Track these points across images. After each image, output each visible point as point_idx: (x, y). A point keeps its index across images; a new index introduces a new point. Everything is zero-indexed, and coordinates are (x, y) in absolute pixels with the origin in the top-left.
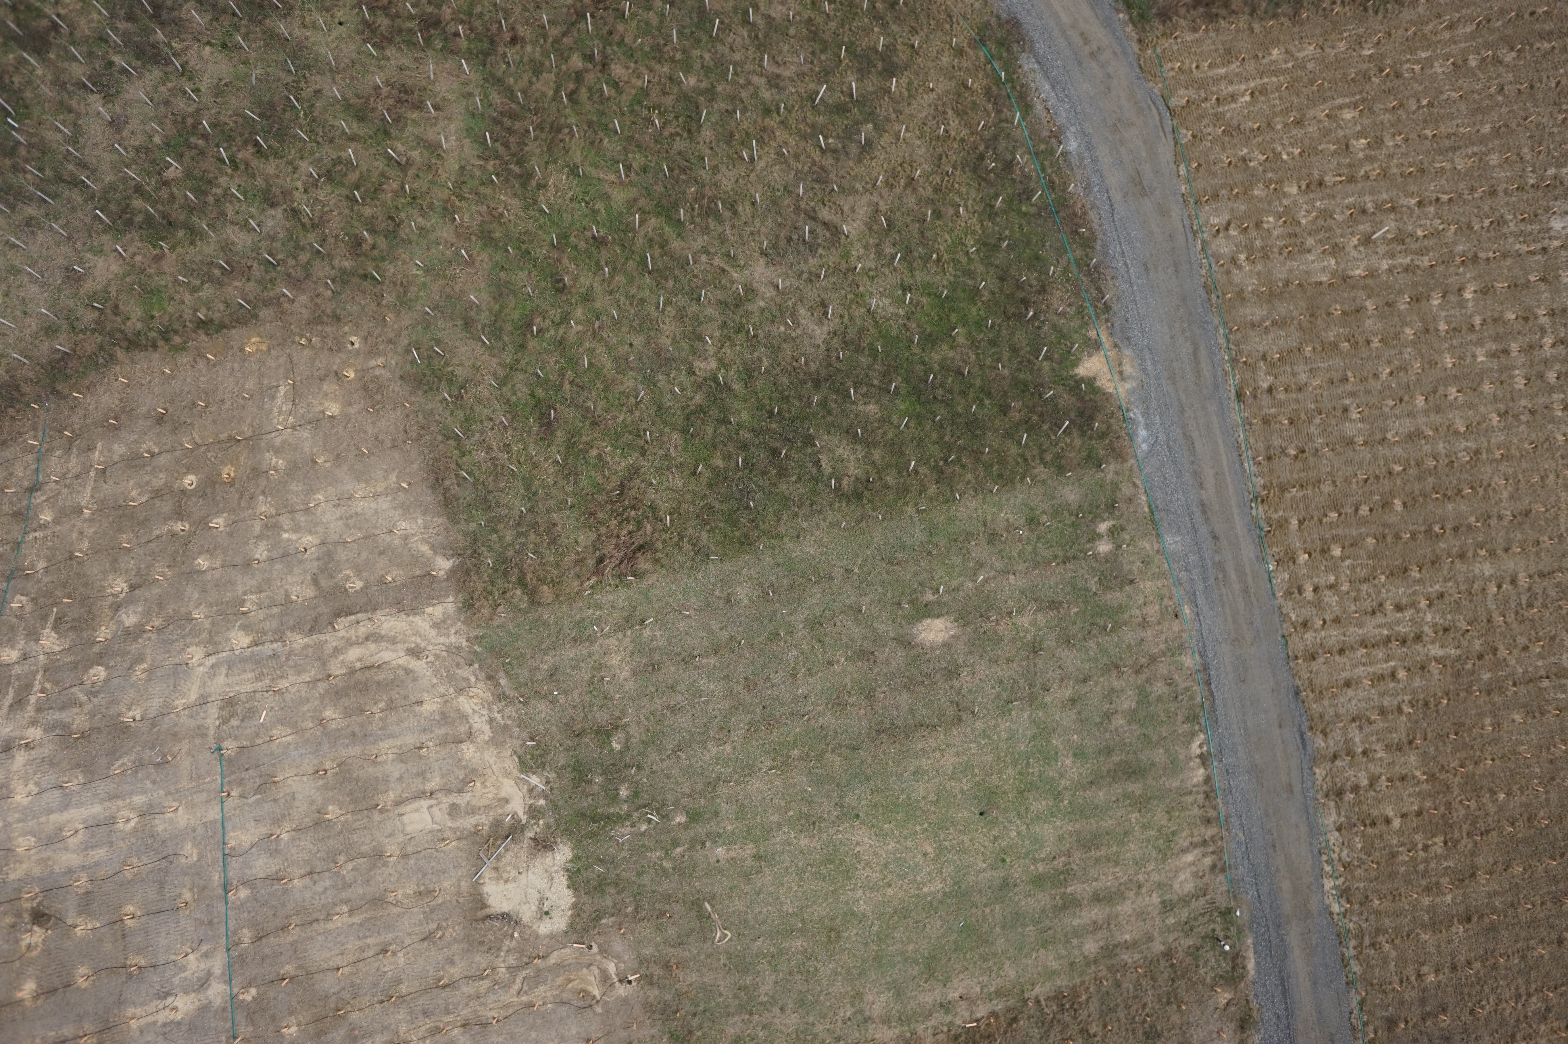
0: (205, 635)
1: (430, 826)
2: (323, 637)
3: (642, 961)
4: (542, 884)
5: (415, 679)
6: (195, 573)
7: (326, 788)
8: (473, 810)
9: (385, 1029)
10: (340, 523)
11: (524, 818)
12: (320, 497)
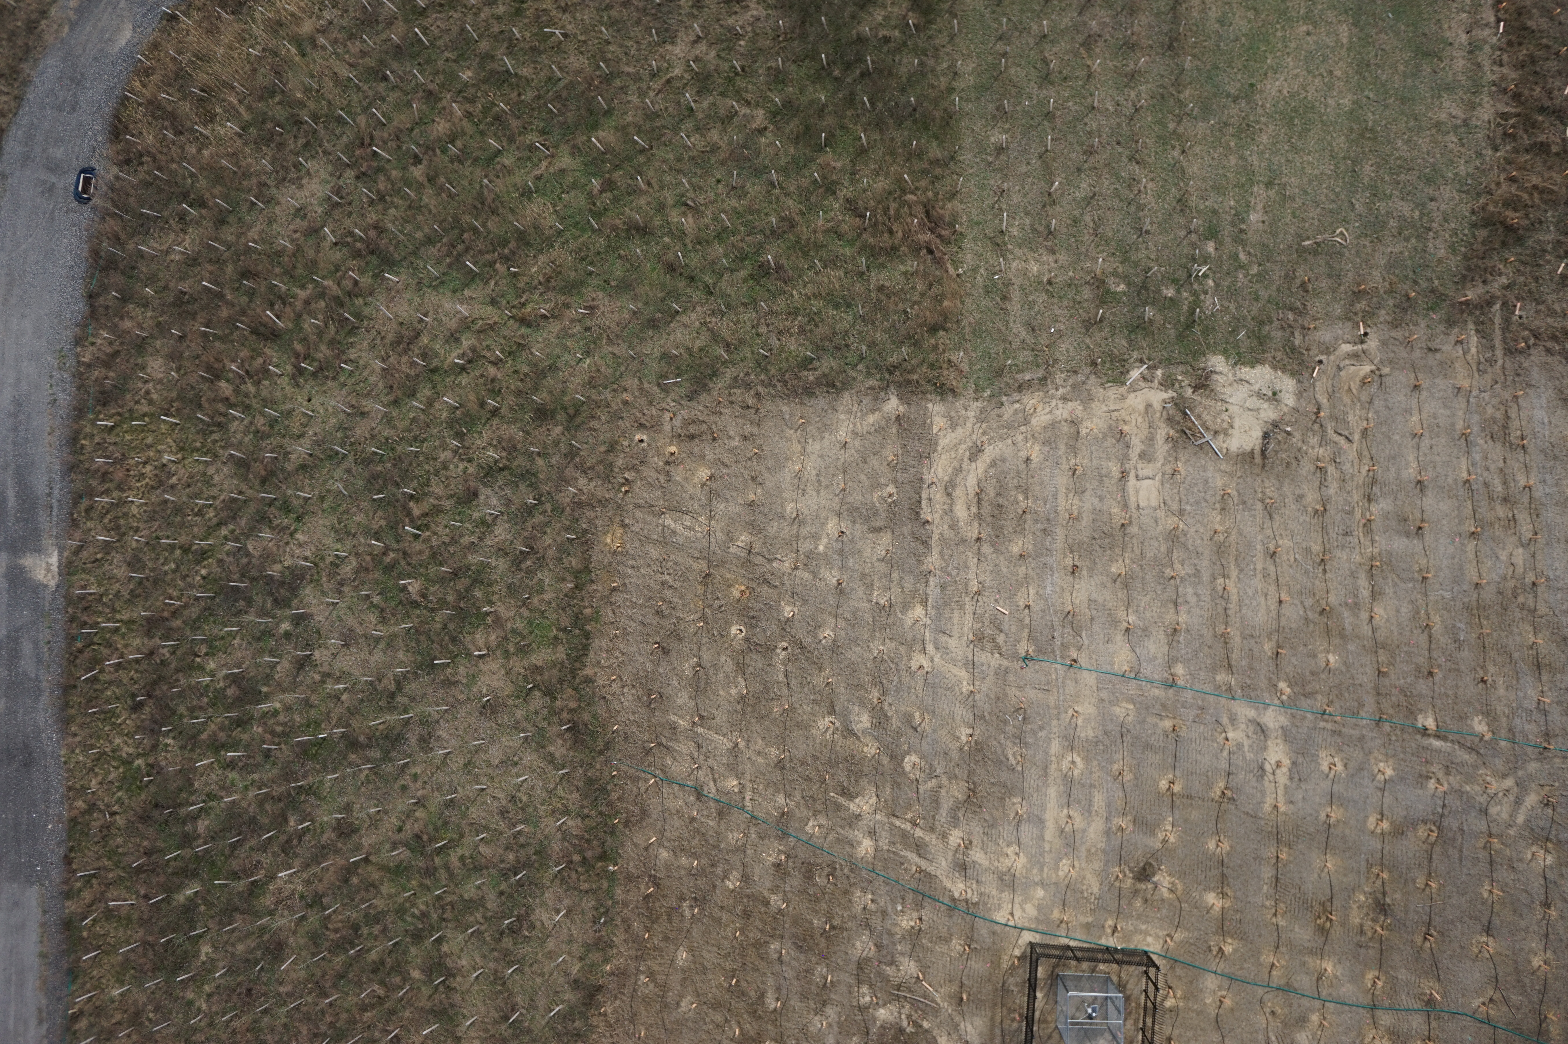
0: (902, 650)
1: (1157, 482)
2: (936, 537)
3: (1348, 317)
4: (1244, 389)
5: (1003, 460)
6: (835, 647)
7: (1091, 570)
8: (1150, 439)
9: (1353, 575)
10: (823, 493)
11: (1171, 394)
12: (790, 507)
